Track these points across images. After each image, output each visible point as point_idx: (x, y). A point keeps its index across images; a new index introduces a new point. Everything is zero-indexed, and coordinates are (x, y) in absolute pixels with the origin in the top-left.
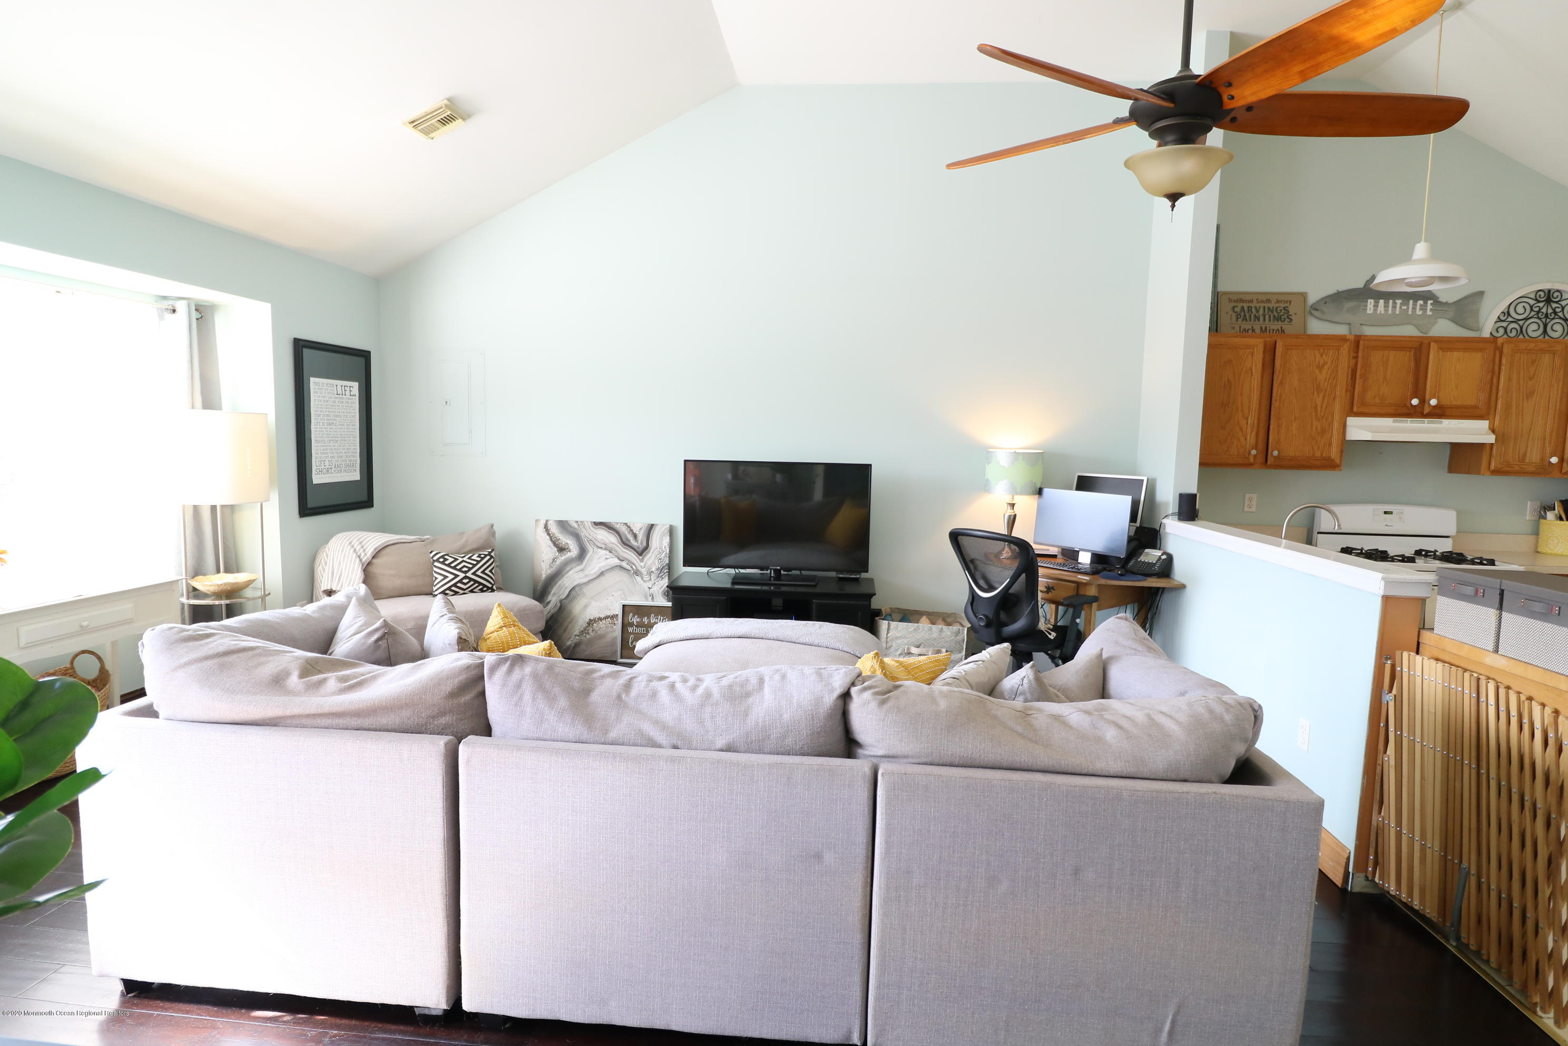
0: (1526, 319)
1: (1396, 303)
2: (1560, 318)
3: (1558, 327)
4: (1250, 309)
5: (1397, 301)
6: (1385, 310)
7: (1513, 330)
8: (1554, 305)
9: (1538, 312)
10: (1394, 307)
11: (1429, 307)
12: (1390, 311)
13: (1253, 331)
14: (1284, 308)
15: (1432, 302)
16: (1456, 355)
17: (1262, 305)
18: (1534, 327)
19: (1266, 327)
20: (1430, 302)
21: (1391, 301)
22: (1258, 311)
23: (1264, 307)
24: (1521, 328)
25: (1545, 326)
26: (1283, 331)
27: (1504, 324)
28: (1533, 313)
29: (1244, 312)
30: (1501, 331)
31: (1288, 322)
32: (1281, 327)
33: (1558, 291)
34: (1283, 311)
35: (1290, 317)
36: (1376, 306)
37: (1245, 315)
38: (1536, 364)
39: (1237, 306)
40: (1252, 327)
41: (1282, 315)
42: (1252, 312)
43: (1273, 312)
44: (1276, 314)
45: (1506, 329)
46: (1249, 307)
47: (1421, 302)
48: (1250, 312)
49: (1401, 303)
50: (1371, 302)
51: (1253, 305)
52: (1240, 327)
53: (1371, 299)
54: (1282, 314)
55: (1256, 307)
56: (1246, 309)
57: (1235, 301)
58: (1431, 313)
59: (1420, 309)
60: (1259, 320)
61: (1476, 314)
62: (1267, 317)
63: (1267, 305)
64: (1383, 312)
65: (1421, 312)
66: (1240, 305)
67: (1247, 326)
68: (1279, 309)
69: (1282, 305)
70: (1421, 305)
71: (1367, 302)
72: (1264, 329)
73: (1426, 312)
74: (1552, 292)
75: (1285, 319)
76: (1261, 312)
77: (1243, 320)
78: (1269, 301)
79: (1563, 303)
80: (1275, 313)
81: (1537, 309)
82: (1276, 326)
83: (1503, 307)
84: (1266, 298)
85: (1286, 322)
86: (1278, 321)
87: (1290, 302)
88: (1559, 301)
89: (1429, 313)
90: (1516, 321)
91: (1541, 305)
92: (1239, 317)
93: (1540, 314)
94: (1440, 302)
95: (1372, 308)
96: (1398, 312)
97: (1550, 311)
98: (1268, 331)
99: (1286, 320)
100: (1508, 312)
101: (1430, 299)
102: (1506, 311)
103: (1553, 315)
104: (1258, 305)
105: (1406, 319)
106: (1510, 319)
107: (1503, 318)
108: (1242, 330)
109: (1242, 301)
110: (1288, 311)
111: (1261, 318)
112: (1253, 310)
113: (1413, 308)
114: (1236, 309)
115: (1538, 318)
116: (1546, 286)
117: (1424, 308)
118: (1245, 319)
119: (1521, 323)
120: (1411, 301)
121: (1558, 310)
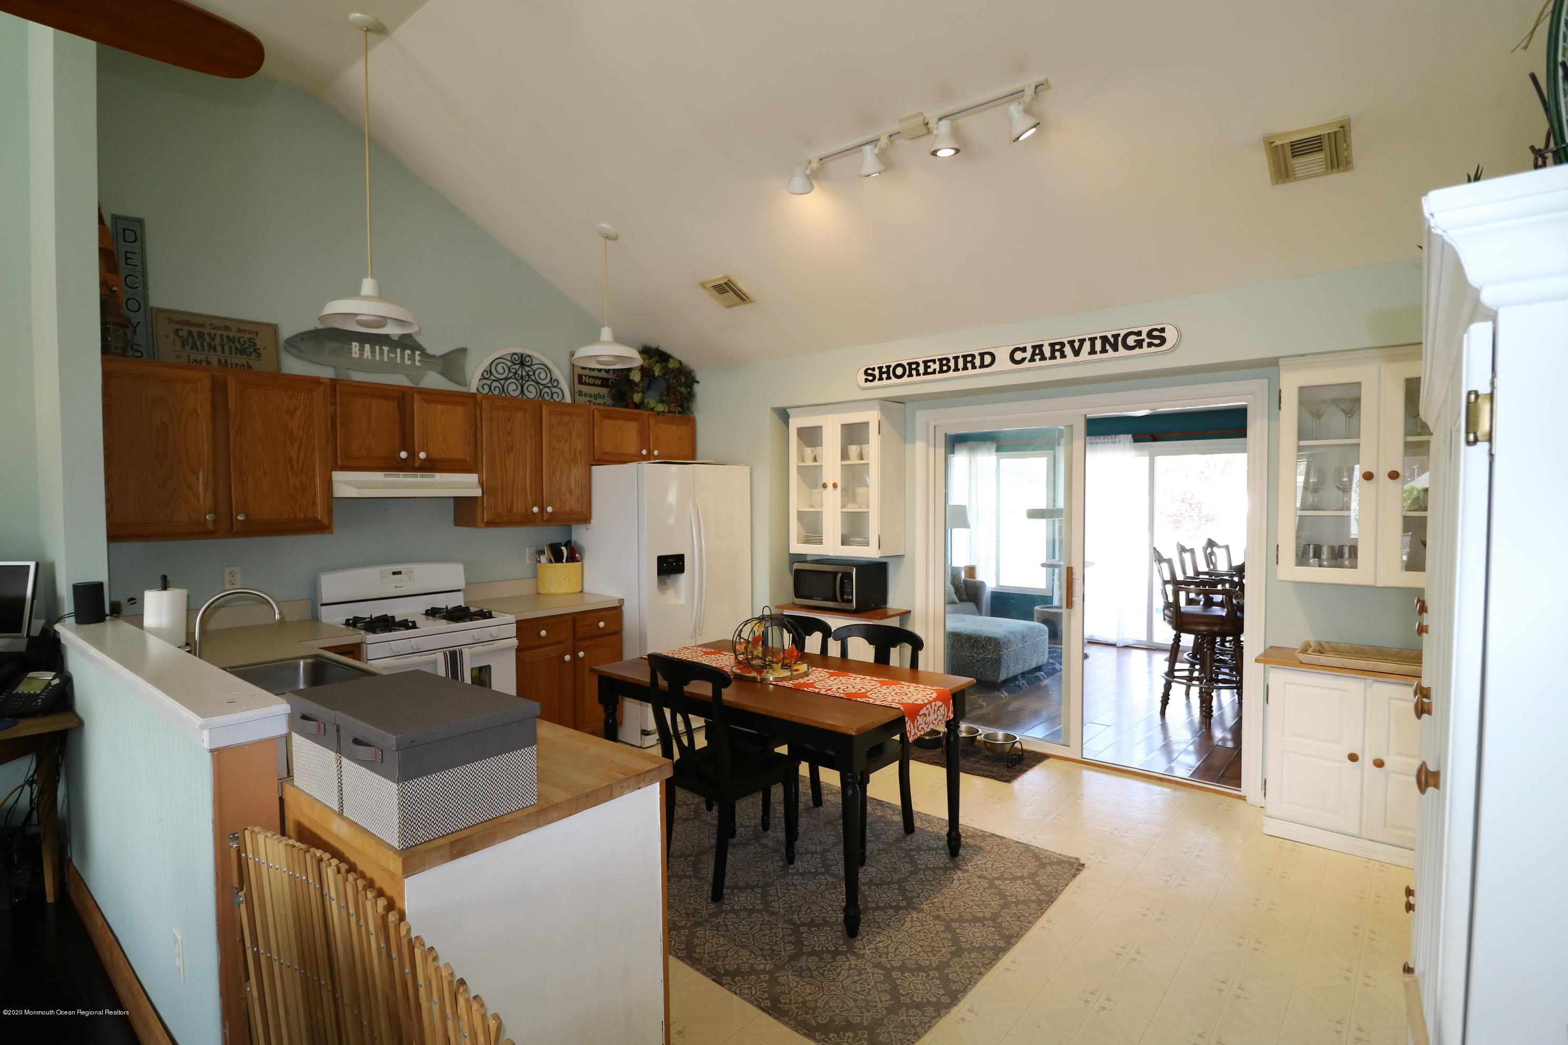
0: (506, 379)
1: (383, 350)
2: (533, 381)
3: (532, 389)
4: (201, 335)
5: (384, 348)
6: (372, 356)
7: (497, 389)
8: (527, 369)
9: (515, 373)
10: (382, 353)
11: (417, 358)
12: (378, 358)
13: (208, 363)
14: (250, 340)
15: (419, 352)
16: (440, 407)
17: (219, 332)
18: (513, 387)
19: (226, 361)
20: (417, 353)
21: (377, 347)
22: (213, 339)
23: (222, 336)
24: (503, 387)
25: (522, 387)
26: (250, 367)
27: (489, 382)
28: (511, 375)
29: (193, 337)
30: (487, 388)
31: (255, 356)
32: (248, 362)
33: (528, 356)
34: (248, 343)
35: (257, 351)
36: (362, 350)
37: (194, 342)
38: (511, 421)
39: (182, 330)
40: (207, 358)
41: (246, 348)
42: (204, 340)
43: (234, 343)
44: (239, 346)
45: (490, 387)
46: (199, 333)
47: (408, 352)
48: (202, 340)
49: (388, 351)
50: (355, 346)
51: (205, 331)
52: (189, 356)
53: (355, 342)
54: (246, 346)
55: (209, 334)
56: (195, 334)
57: (178, 323)
58: (419, 364)
59: (409, 359)
60: (215, 350)
61: (462, 369)
62: (227, 349)
63: (225, 333)
64: (370, 358)
65: (409, 363)
66: (186, 328)
67: (200, 356)
68: (242, 339)
69: (247, 336)
70: (409, 355)
71: (352, 345)
72: (223, 361)
73: (415, 362)
74: (524, 357)
75: (251, 353)
76: (218, 340)
77: (192, 348)
78: (227, 328)
79: (535, 367)
80: (237, 344)
81: (513, 371)
82: (241, 360)
83: (485, 365)
84: (225, 324)
85: (253, 357)
86: (242, 354)
87: (257, 333)
88: (531, 365)
89: (418, 364)
90: (498, 380)
91: (517, 367)
92: (186, 343)
93: (517, 376)
94: (426, 353)
95: (358, 352)
96: (386, 359)
97: (524, 374)
98: (229, 366)
99: (254, 354)
100: (490, 371)
101: (419, 350)
102: (488, 370)
103: (527, 377)
104: (213, 332)
105: (393, 368)
106: (492, 378)
107: (487, 377)
108: (191, 360)
109: (188, 323)
110: (255, 344)
111: (219, 348)
112: (206, 337)
113: (401, 357)
114: (181, 333)
115: (516, 379)
116: (519, 350)
117: (412, 357)
118: (194, 346)
119: (502, 382)
120: (399, 350)
121: (531, 373)
